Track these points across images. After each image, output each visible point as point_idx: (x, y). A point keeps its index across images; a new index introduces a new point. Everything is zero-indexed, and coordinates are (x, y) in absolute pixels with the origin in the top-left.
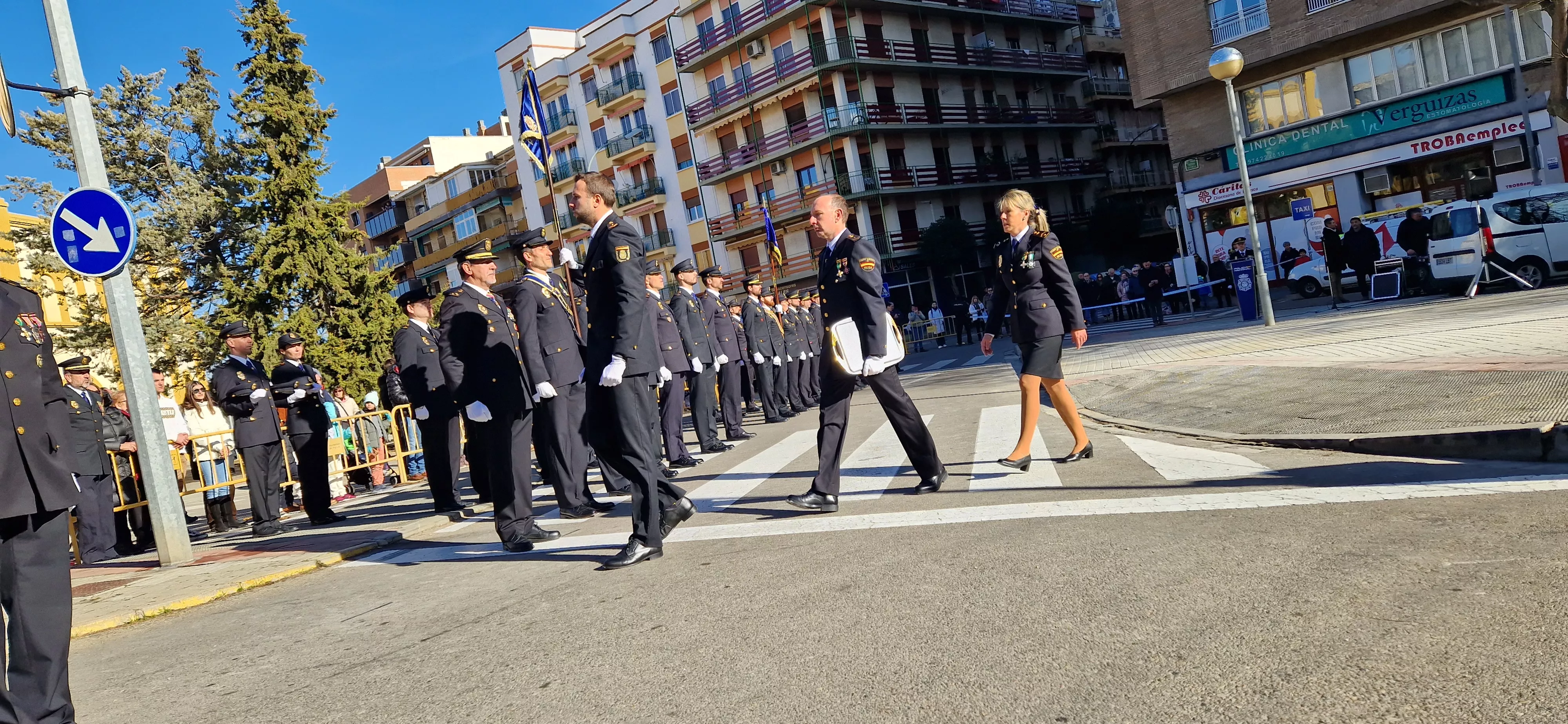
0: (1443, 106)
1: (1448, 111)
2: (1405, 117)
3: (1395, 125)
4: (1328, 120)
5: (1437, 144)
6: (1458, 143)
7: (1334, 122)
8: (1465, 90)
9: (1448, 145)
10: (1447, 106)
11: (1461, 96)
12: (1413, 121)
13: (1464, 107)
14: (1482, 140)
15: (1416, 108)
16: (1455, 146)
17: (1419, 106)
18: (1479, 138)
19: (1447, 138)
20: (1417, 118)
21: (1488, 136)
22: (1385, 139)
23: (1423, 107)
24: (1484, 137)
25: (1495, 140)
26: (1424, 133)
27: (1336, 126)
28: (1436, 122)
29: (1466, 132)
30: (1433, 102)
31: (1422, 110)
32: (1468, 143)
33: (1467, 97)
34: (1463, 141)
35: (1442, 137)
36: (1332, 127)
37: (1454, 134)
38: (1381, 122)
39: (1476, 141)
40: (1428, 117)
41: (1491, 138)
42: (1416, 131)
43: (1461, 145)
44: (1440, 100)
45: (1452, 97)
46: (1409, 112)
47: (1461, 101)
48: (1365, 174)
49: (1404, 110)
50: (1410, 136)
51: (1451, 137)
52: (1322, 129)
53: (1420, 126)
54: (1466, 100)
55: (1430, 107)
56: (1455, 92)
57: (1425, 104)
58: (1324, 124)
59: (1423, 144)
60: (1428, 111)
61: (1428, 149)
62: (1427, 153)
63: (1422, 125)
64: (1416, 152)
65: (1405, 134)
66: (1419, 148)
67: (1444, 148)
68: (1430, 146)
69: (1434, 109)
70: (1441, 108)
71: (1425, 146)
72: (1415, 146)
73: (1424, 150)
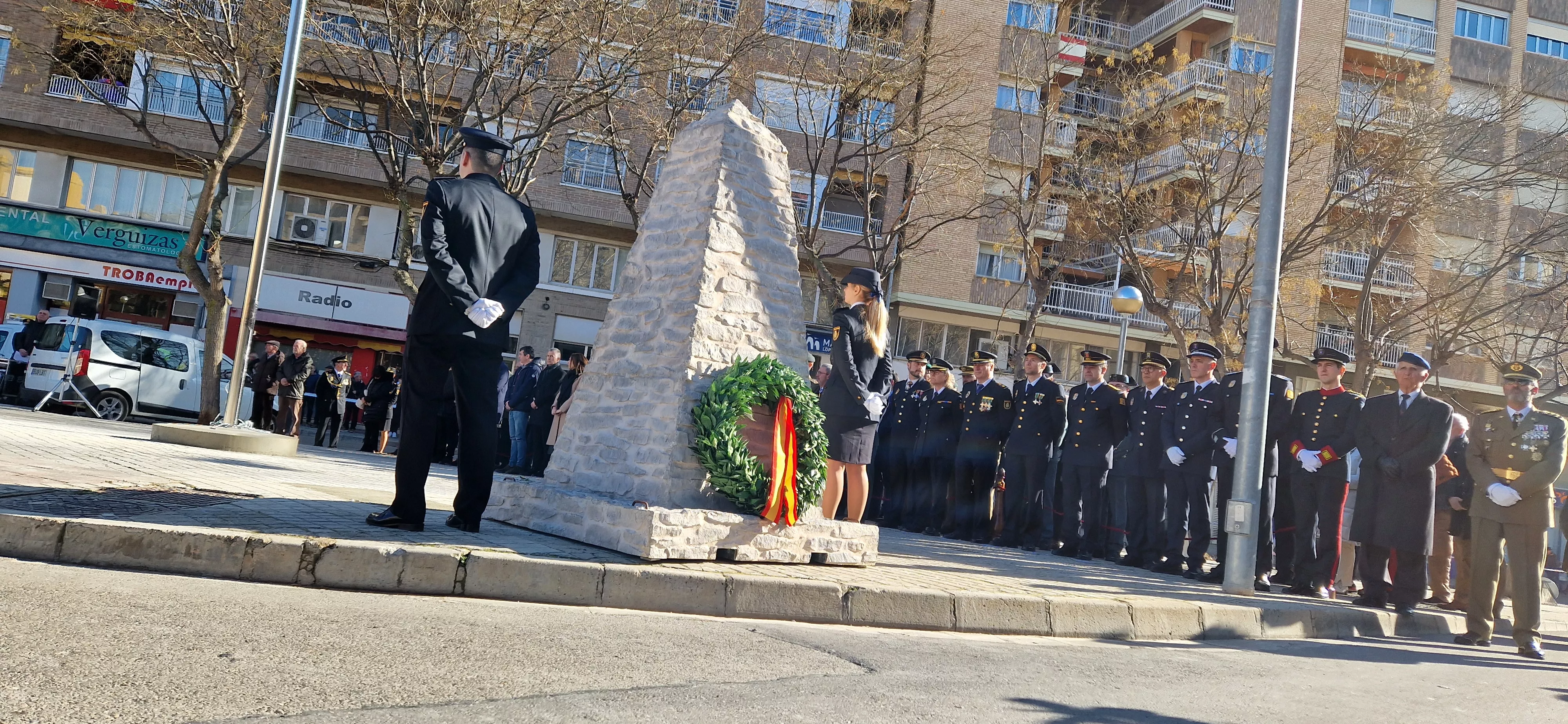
0: (146, 242)
1: (148, 248)
2: (107, 237)
3: (97, 242)
4: (32, 209)
5: (128, 274)
6: (147, 281)
7: (35, 213)
8: (171, 236)
9: (137, 279)
10: (149, 244)
11: (165, 240)
12: (114, 244)
13: (163, 251)
14: (168, 287)
15: (120, 234)
16: (143, 283)
17: (124, 233)
18: (166, 284)
19: (138, 272)
20: (118, 243)
21: (175, 285)
22: (83, 250)
23: (127, 235)
24: (171, 284)
25: (179, 291)
26: (120, 259)
27: (37, 218)
28: (135, 254)
29: (157, 274)
30: (138, 234)
31: (126, 238)
32: (155, 285)
33: (169, 242)
34: (152, 282)
35: (135, 270)
36: (32, 217)
37: (146, 271)
38: (83, 233)
39: (163, 285)
40: (129, 246)
41: (176, 288)
42: (113, 255)
43: (149, 284)
44: (144, 235)
45: (156, 236)
46: (112, 234)
47: (163, 244)
48: (48, 277)
49: (108, 229)
50: (108, 258)
51: (142, 273)
52: (21, 214)
53: (119, 252)
54: (168, 246)
55: (134, 238)
56: (161, 234)
57: (131, 233)
58: (25, 211)
59: (115, 269)
60: (130, 241)
61: (118, 277)
62: (115, 279)
63: (121, 252)
64: (106, 274)
65: (102, 253)
66: (110, 272)
67: (133, 281)
68: (121, 275)
69: (137, 242)
70: (143, 243)
71: (116, 272)
72: (107, 268)
73: (113, 276)
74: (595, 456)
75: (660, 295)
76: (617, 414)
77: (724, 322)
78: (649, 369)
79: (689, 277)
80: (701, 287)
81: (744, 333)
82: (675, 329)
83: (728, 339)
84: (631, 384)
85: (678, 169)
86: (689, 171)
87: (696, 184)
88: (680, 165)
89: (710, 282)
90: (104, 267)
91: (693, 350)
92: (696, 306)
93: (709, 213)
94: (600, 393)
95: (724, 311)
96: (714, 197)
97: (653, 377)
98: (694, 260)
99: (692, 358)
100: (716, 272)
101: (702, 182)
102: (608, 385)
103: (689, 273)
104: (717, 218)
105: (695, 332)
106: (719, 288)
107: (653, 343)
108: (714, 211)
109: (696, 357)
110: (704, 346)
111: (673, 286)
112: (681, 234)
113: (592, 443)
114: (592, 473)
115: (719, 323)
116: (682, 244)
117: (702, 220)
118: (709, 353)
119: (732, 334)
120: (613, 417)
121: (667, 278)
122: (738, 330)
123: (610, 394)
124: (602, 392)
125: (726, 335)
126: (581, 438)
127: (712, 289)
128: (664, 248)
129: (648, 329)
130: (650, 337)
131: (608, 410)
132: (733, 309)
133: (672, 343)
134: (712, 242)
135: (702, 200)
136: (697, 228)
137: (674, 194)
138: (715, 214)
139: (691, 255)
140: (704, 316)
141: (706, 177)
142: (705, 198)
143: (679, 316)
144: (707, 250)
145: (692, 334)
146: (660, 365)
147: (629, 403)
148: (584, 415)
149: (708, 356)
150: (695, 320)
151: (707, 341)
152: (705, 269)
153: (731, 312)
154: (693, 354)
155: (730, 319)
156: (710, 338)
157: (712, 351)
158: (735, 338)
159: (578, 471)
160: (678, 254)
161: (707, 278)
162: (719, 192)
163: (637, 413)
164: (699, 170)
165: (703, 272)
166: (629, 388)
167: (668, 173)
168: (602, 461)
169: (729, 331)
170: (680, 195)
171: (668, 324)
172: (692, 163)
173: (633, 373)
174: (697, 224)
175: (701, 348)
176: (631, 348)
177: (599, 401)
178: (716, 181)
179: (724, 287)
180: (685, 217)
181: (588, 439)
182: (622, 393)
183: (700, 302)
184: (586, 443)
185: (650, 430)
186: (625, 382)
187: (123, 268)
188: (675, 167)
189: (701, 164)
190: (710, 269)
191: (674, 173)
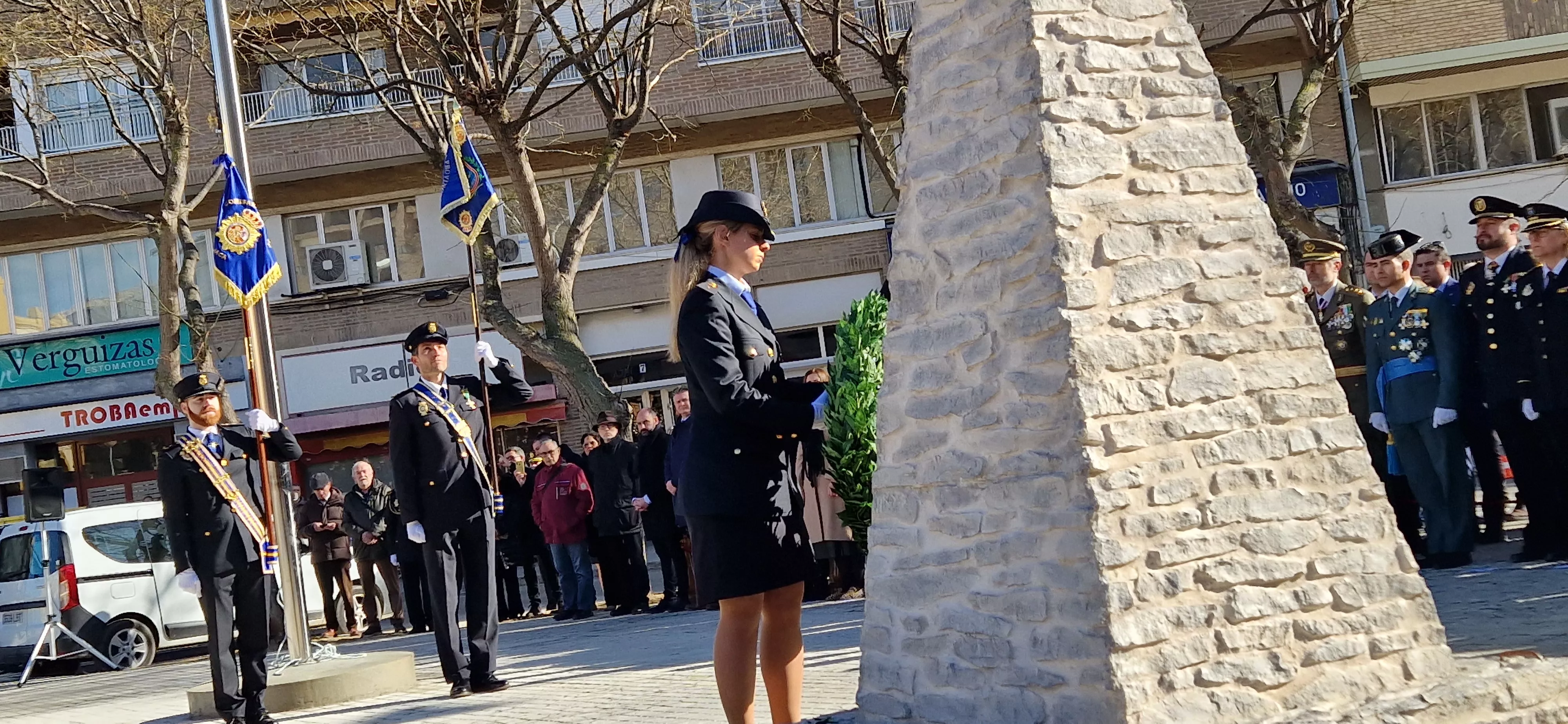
0: (110, 357)
1: (116, 366)
2: (54, 367)
3: (41, 378)
5: (98, 415)
6: (128, 417)
8: (141, 338)
9: (113, 419)
10: (114, 359)
11: (133, 346)
12: (65, 374)
13: (137, 364)
14: (160, 417)
15: (70, 355)
16: (124, 422)
17: (74, 351)
18: (156, 413)
19: (112, 408)
20: (70, 371)
21: (168, 411)
22: (25, 397)
23: (79, 354)
24: (162, 412)
26: (80, 395)
28: (98, 381)
29: (139, 402)
30: (95, 348)
31: (79, 360)
32: (140, 419)
33: (141, 348)
34: (135, 416)
35: (106, 405)
37: (122, 403)
38: (19, 370)
39: (152, 417)
40: (87, 370)
41: (171, 416)
42: (68, 391)
43: (132, 421)
44: (104, 347)
45: (121, 345)
46: (59, 359)
47: (134, 354)
49: (52, 354)
50: (64, 399)
51: (118, 407)
53: (75, 384)
54: (141, 353)
55: (91, 357)
56: (126, 338)
57: (84, 349)
59: (78, 413)
60: (87, 362)
61: (86, 423)
62: (83, 428)
63: (79, 384)
64: (68, 425)
65: (53, 393)
66: (73, 418)
67: (108, 423)
68: (89, 419)
69: (96, 360)
70: (106, 360)
71: (81, 417)
72: (66, 415)
73: (79, 424)
74: (946, 656)
75: (980, 305)
76: (966, 565)
77: (1131, 327)
78: (1002, 462)
79: (1030, 255)
80: (1062, 272)
81: (1176, 335)
82: (1034, 369)
83: (1147, 359)
84: (976, 498)
85: (942, 42)
86: (967, 39)
87: (989, 61)
88: (944, 33)
89: (1077, 254)
90: (63, 414)
91: (1085, 404)
92: (1065, 313)
93: (1035, 114)
94: (918, 525)
95: (1124, 303)
96: (1036, 78)
97: (1018, 478)
98: (1032, 218)
99: (1089, 422)
100: (1083, 230)
101: (1001, 56)
102: (930, 508)
103: (1029, 248)
104: (1054, 119)
105: (1079, 367)
106: (1099, 260)
107: (996, 407)
108: (1044, 106)
109: (1095, 417)
110: (1105, 389)
111: (1003, 282)
112: (989, 172)
113: (933, 630)
114: (952, 692)
115: (1122, 332)
116: (995, 192)
117: (1023, 132)
118: (1120, 401)
119: (1153, 346)
120: (959, 571)
121: (984, 268)
122: (1161, 332)
123: (937, 524)
124: (922, 523)
125: (1142, 351)
126: (906, 623)
127: (1087, 267)
128: (960, 210)
129: (976, 379)
130: (984, 396)
131: (944, 558)
132: (1140, 294)
133: (1035, 400)
134: (1057, 171)
135: (1012, 90)
136: (1019, 150)
137: (950, 94)
138: (1047, 112)
139: (1021, 210)
140: (1087, 327)
141: (1006, 42)
142: (1016, 85)
143: (1032, 340)
144: (1054, 192)
145: (1073, 373)
146: (1024, 451)
147: (983, 538)
148: (899, 575)
149: (1119, 408)
150: (1071, 343)
151: (1110, 378)
152: (1060, 231)
153: (1137, 300)
154: (1089, 414)
155: (1140, 315)
156: (1111, 369)
157: (1124, 396)
158: (1162, 352)
159: (921, 691)
160: (993, 213)
161: (1069, 249)
162: (1043, 65)
163: (1005, 557)
164: (988, 30)
165: (1057, 238)
166: (972, 507)
167: (925, 54)
168: (963, 664)
169: (1145, 342)
170: (963, 92)
171: (1015, 362)
172: (968, 21)
173: (975, 477)
174: (1016, 143)
175: (1101, 396)
176: (952, 425)
177: (920, 544)
178: (1030, 45)
179: (1109, 254)
180: (984, 134)
181: (921, 623)
182: (962, 520)
183: (1070, 302)
184: (920, 631)
185: (1045, 589)
186: (962, 497)
187: (89, 407)
188: (936, 38)
189: (988, 18)
190: (1072, 228)
191: (937, 51)
